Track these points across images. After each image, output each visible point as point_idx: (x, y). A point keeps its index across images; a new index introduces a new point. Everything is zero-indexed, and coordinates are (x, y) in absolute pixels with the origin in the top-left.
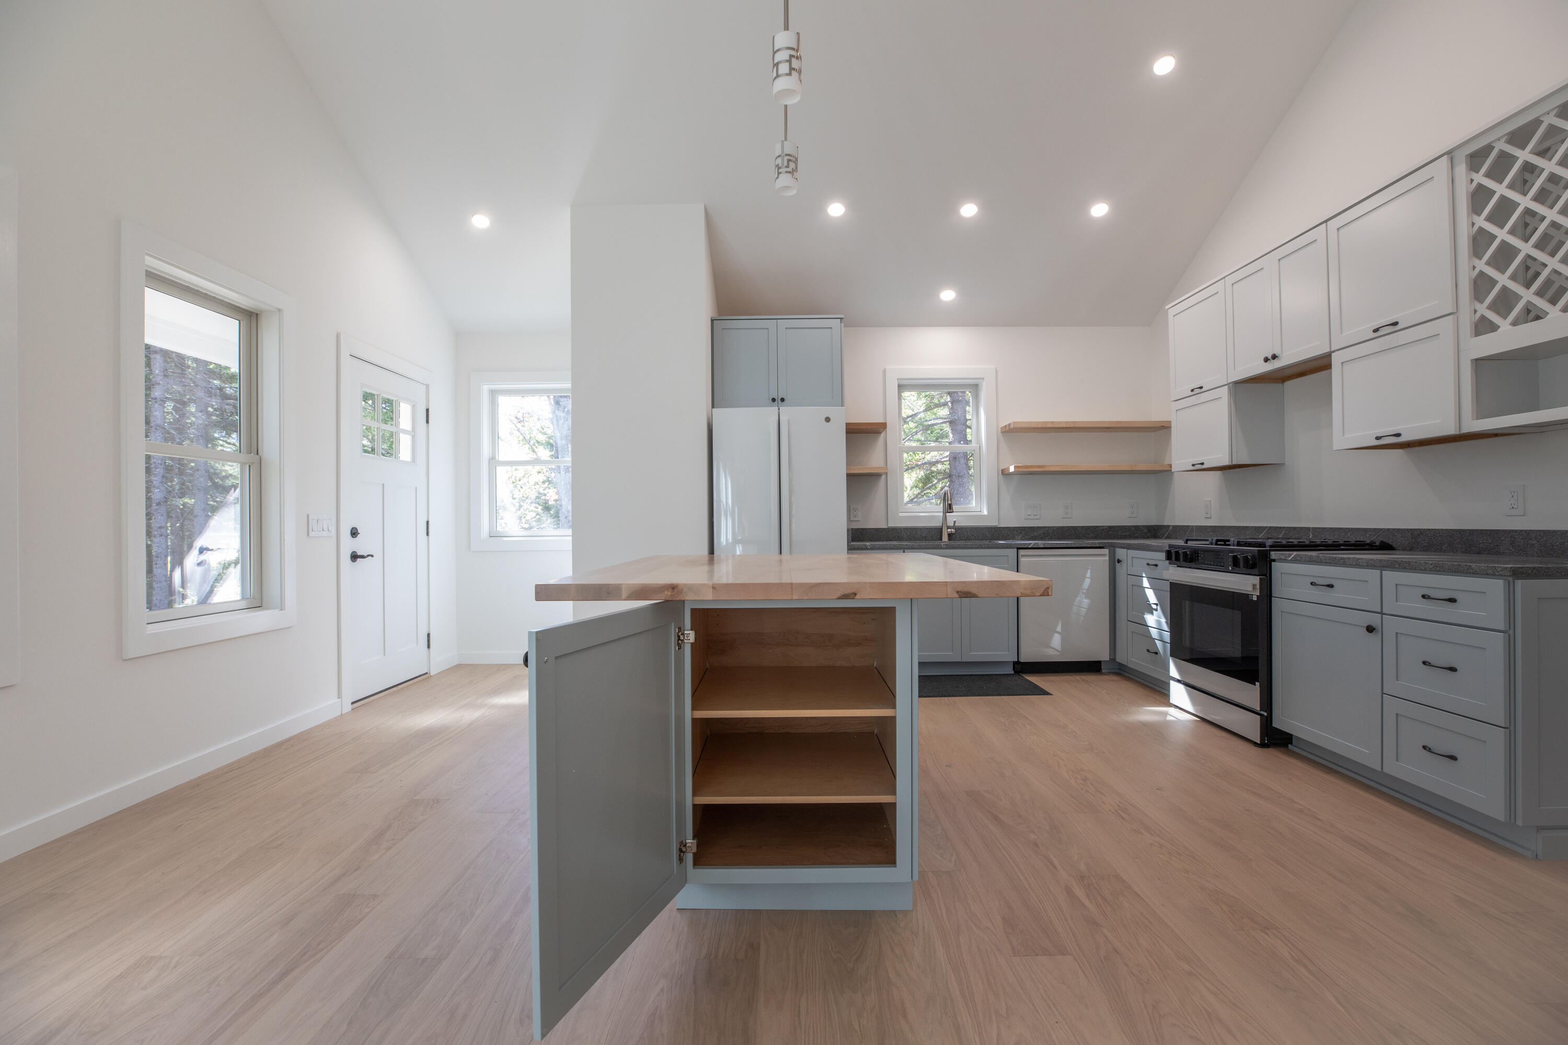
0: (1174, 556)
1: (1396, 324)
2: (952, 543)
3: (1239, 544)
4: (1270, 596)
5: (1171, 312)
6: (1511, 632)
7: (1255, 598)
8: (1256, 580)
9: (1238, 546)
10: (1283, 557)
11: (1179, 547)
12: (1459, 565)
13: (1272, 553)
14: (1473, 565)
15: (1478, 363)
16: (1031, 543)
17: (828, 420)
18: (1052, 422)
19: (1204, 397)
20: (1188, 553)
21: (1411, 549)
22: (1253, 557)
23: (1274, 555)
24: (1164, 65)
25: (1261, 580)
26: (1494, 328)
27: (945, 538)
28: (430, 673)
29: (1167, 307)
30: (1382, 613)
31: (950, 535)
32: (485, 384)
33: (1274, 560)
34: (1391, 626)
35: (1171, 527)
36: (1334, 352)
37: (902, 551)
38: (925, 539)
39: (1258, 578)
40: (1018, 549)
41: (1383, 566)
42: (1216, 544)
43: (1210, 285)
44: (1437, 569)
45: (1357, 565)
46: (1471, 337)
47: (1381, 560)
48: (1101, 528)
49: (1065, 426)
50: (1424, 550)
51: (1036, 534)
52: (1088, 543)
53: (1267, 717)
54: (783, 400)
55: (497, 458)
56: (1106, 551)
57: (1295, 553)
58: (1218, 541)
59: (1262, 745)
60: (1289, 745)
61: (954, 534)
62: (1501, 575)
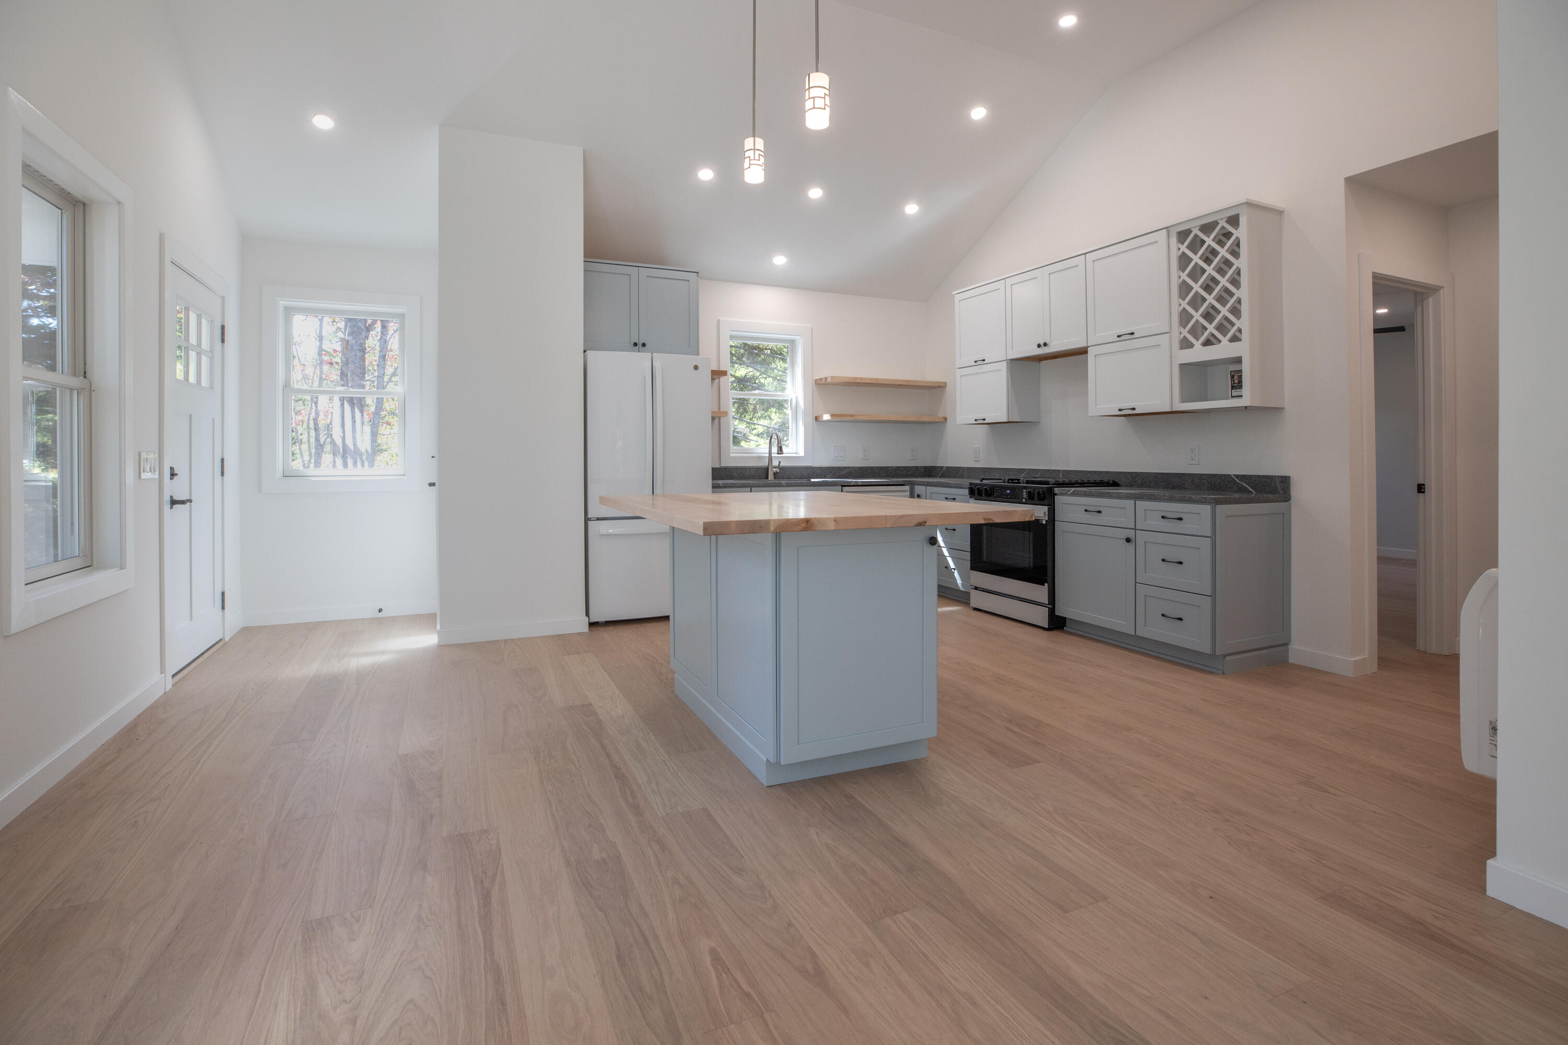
0: (977, 493)
1: (1133, 334)
2: (777, 481)
3: (1028, 482)
4: (1054, 520)
5: (957, 298)
6: (1214, 537)
7: (1044, 522)
8: (1045, 509)
9: (1026, 484)
10: (1064, 492)
11: (976, 484)
12: (1185, 497)
13: (1056, 489)
14: (1193, 497)
15: (1183, 366)
16: (852, 481)
17: (696, 368)
18: (861, 378)
19: (985, 368)
20: (988, 489)
21: (1131, 486)
22: (1043, 491)
23: (1056, 490)
24: (978, 113)
25: (1049, 509)
26: (1191, 346)
27: (771, 476)
28: (224, 639)
29: (954, 293)
30: (1135, 529)
31: (775, 474)
32: (281, 300)
33: (1056, 494)
34: (1141, 537)
35: (944, 468)
36: (1089, 347)
37: (749, 489)
38: (752, 477)
39: (1047, 507)
40: (842, 486)
41: (1136, 498)
42: (1008, 483)
43: (989, 284)
44: (1171, 499)
45: (1118, 497)
46: (1179, 350)
47: (1134, 494)
48: (891, 468)
49: (869, 382)
50: (1139, 487)
51: (843, 473)
52: (893, 481)
53: (1052, 609)
54: (644, 345)
55: (292, 386)
56: (907, 488)
57: (1073, 489)
58: (1009, 480)
59: (1049, 629)
60: (1065, 628)
61: (778, 473)
62: (1209, 502)
